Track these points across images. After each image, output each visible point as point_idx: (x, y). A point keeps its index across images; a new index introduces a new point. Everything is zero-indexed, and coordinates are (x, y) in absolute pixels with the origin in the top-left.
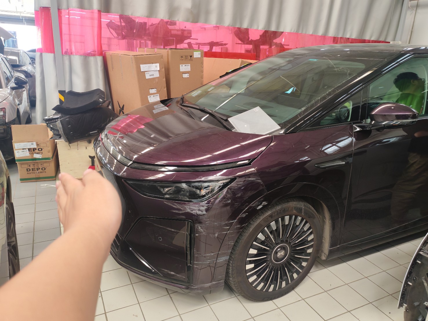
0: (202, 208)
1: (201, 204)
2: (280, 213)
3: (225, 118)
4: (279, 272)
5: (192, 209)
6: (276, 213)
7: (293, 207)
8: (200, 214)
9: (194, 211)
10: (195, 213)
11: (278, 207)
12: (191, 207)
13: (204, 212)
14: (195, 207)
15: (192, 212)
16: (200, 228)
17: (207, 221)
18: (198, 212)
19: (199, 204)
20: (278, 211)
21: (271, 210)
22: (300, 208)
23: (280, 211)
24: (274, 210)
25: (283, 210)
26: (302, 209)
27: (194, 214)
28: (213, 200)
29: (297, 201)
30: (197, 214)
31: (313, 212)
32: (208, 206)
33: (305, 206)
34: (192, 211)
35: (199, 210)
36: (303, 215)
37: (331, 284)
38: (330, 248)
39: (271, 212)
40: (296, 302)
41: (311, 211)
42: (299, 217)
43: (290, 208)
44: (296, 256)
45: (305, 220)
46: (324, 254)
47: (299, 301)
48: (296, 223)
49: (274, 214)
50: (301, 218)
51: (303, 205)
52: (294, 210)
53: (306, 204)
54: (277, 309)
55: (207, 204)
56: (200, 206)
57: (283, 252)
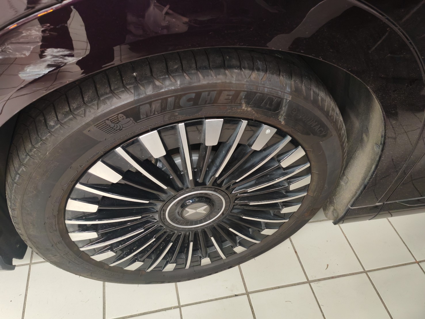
2: (177, 106)
6: (156, 106)
7: (237, 93)
11: (167, 83)
20: (166, 99)
21: (136, 88)
22: (271, 100)
23: (178, 98)
24: (149, 91)
25: (193, 96)
29: (265, 71)
31: (324, 119)
33: (297, 92)
36: (283, 123)
37: (328, 265)
38: (352, 206)
39: (136, 98)
40: (227, 297)
41: (318, 113)
42: (265, 126)
43: (226, 93)
44: (244, 217)
45: (289, 139)
46: (334, 209)
47: (236, 295)
48: (251, 146)
49: (148, 105)
50: (275, 130)
51: (288, 90)
52: (248, 103)
53: (304, 88)
54: (175, 308)
57: (202, 209)
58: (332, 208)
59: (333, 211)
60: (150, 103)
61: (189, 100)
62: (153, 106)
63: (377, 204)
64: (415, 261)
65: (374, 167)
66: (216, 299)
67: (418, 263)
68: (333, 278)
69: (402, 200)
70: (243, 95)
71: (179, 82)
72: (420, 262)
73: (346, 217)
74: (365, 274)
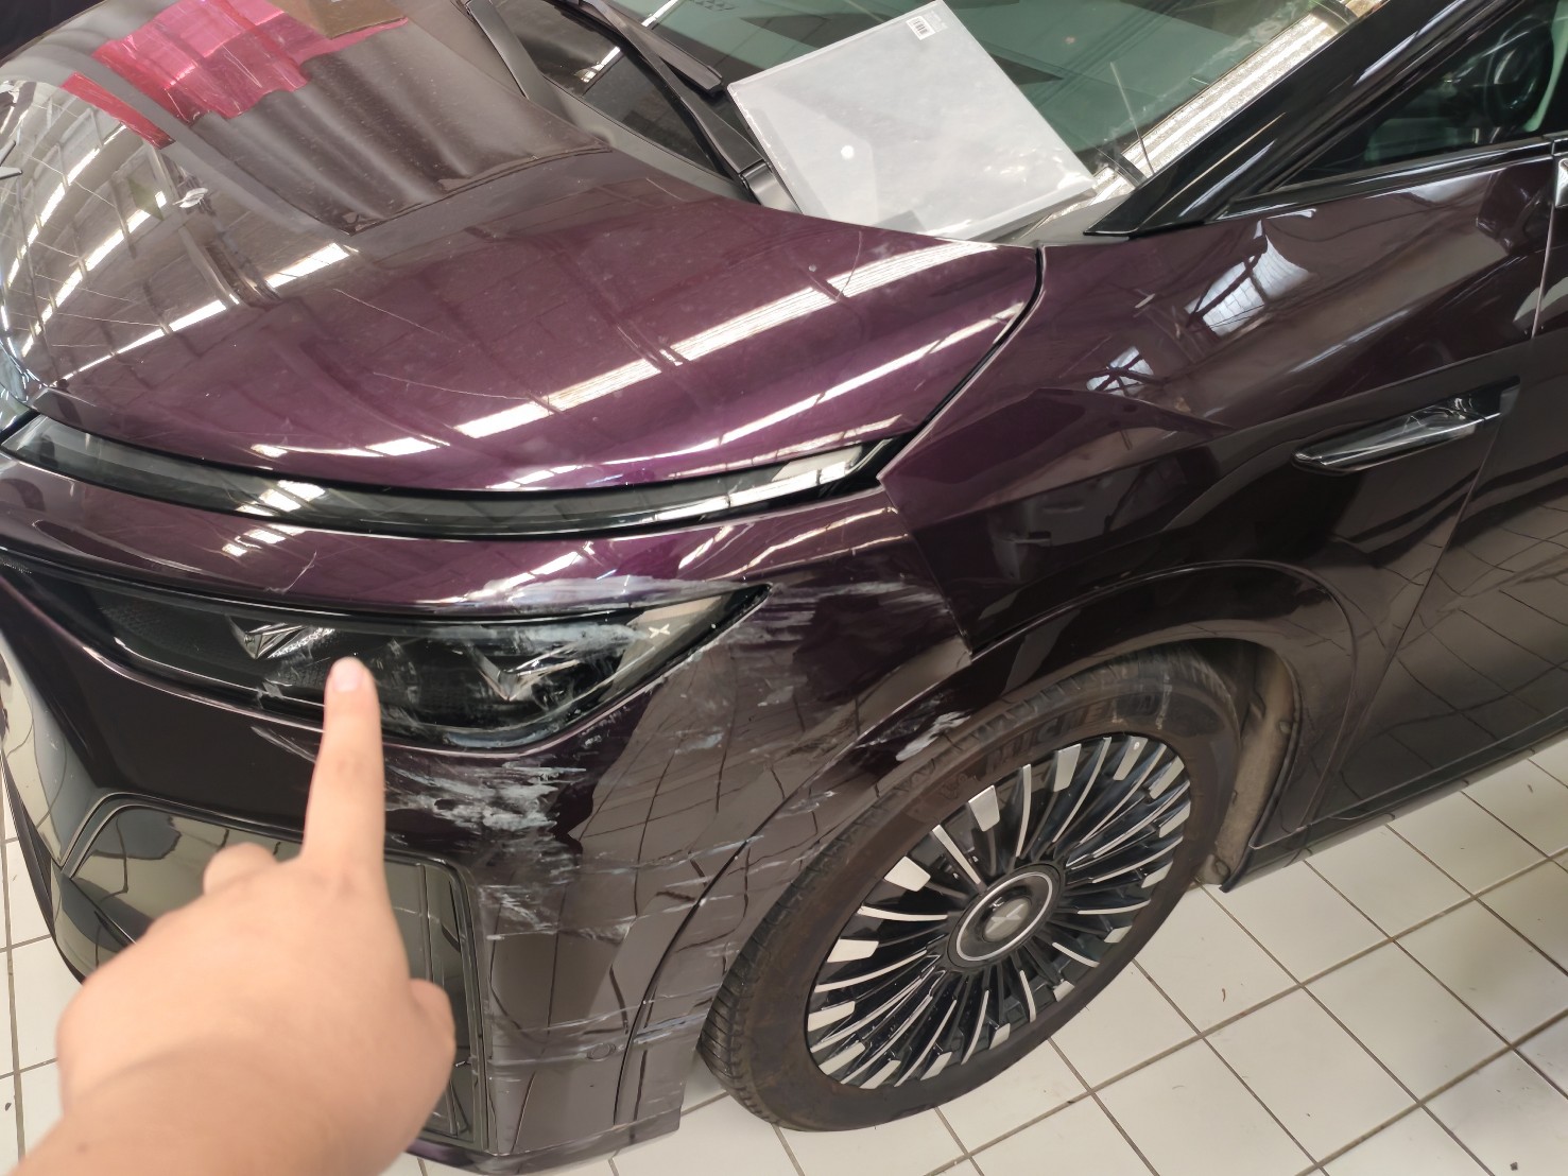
0: (514, 792)
1: (507, 765)
3: (708, 79)
4: (987, 994)
5: (447, 797)
7: (1109, 701)
8: (505, 827)
9: (461, 810)
10: (468, 820)
11: (1022, 713)
12: (440, 782)
13: (537, 818)
14: (472, 782)
15: (448, 815)
16: (510, 905)
17: (556, 865)
18: (488, 812)
19: (499, 763)
20: (1021, 736)
22: (1148, 699)
23: (1036, 728)
25: (1055, 722)
26: (1158, 702)
27: (459, 823)
28: (598, 738)
30: (483, 827)
32: (561, 776)
33: (1177, 679)
34: (448, 804)
35: (499, 803)
36: (1160, 727)
37: (1223, 991)
38: (1256, 846)
39: (983, 745)
40: (1054, 1112)
41: (1205, 699)
42: (1133, 738)
43: (1095, 707)
44: (1080, 912)
45: (1163, 748)
46: (1217, 860)
47: (1070, 1103)
48: (1113, 774)
49: (999, 752)
50: (1145, 741)
51: (1167, 678)
52: (1120, 714)
53: (1183, 667)
54: (960, 1160)
55: (550, 769)
56: (506, 778)
57: (1016, 910)
58: (1211, 858)
59: (1214, 866)
60: (1001, 748)
61: (1049, 731)
62: (1005, 751)
63: (1299, 830)
64: (1386, 938)
65: (1286, 762)
66: (1035, 1121)
67: (1393, 940)
68: (1243, 1014)
69: (1338, 812)
70: (1114, 704)
71: (1036, 709)
72: (1399, 937)
73: (1249, 871)
74: (1301, 991)
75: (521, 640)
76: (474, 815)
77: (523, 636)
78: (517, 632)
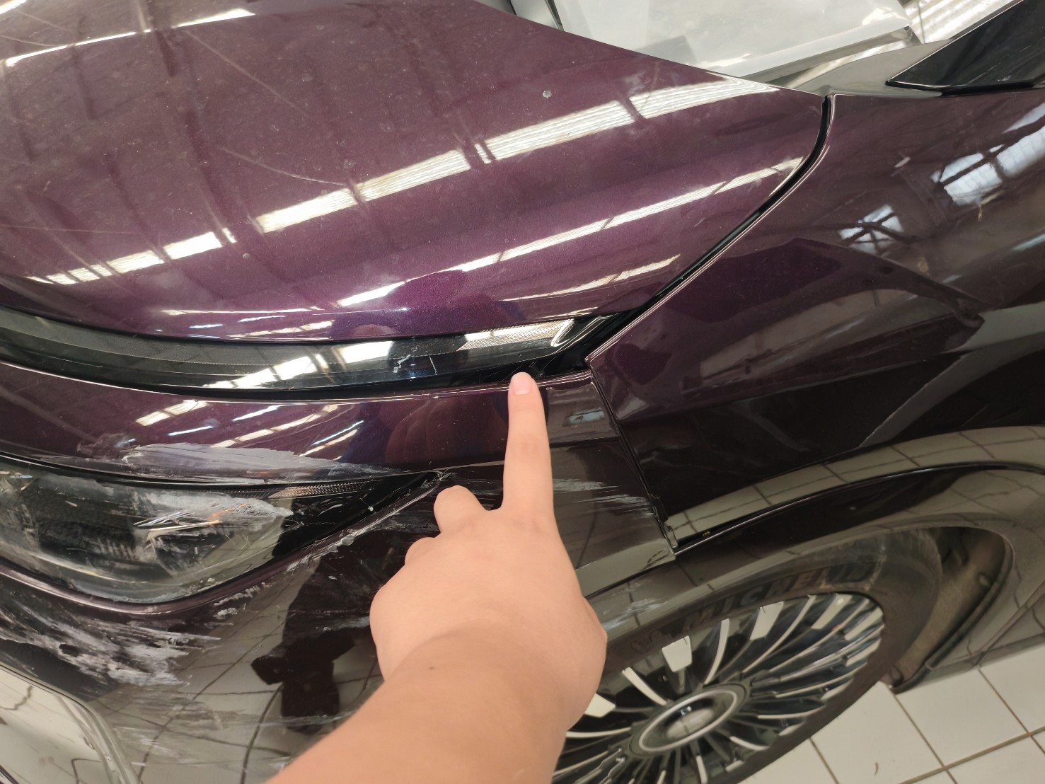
0: (139, 651)
1: (133, 624)
4: (663, 774)
5: (70, 643)
7: (820, 571)
8: (132, 682)
9: (84, 658)
10: (93, 669)
12: (63, 627)
13: (166, 678)
14: (97, 634)
15: (73, 660)
16: (148, 743)
19: (124, 619)
20: (723, 601)
27: (83, 669)
28: (232, 610)
30: (110, 680)
32: (191, 643)
34: (74, 651)
35: (124, 658)
36: (868, 587)
37: (877, 765)
41: (917, 565)
42: (839, 596)
43: (804, 576)
44: (761, 717)
45: (867, 602)
48: (812, 624)
49: (698, 613)
50: (851, 597)
51: (883, 549)
52: (829, 582)
53: (901, 537)
55: (179, 634)
56: (131, 636)
60: (700, 611)
61: (753, 596)
62: (705, 613)
64: (1025, 733)
67: (1031, 735)
70: (825, 572)
72: (1035, 733)
73: (920, 683)
74: (945, 772)
75: (142, 503)
76: (98, 665)
77: (143, 499)
78: (136, 493)
